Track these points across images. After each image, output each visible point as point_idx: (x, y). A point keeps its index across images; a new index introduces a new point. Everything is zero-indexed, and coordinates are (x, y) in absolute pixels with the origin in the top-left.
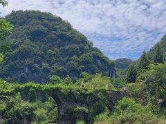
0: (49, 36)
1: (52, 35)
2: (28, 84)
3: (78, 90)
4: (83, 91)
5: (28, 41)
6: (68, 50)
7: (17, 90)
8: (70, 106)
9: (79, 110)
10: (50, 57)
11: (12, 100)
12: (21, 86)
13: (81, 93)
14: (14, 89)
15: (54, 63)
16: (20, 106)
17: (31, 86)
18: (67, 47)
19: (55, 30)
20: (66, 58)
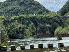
0: (26, 4)
1: (27, 3)
2: (20, 16)
3: (45, 17)
4: (48, 17)
5: (18, 6)
6: (33, 8)
7: (15, 19)
8: (42, 25)
9: (47, 27)
10: (27, 11)
11: (13, 24)
12: (17, 17)
13: (47, 18)
14: (14, 19)
15: (29, 13)
16: (17, 27)
17: (22, 17)
18: (33, 7)
19: (28, 1)
20: (33, 11)
